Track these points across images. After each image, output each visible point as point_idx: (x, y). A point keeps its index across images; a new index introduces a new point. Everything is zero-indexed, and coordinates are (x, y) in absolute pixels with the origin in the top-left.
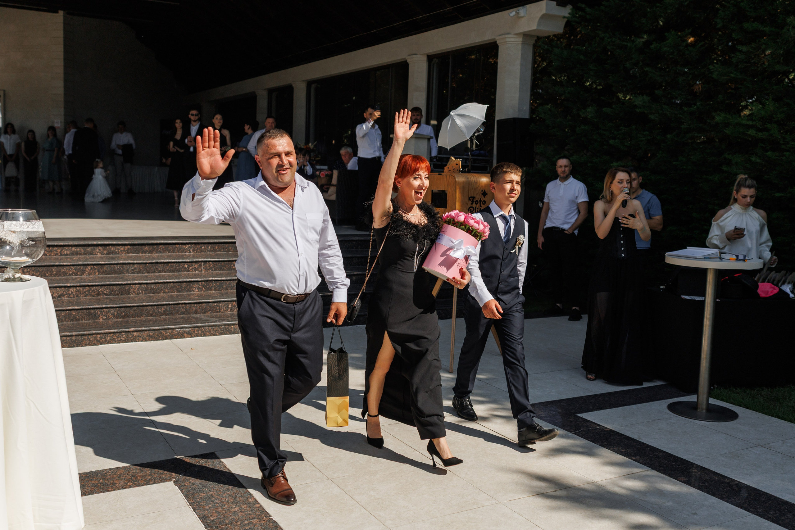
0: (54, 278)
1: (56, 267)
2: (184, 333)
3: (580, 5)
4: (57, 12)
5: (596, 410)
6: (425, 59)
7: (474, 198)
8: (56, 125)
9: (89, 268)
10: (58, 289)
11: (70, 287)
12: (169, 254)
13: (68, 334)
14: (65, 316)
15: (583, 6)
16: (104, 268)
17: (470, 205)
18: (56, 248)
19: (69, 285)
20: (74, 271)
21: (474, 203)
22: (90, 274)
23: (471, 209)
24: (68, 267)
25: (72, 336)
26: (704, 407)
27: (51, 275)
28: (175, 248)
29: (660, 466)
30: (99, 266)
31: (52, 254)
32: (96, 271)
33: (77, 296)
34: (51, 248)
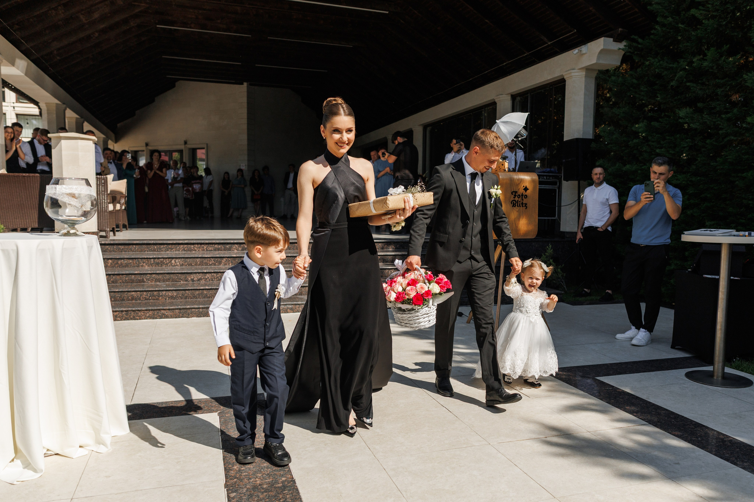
0: (198, 267)
1: (199, 259)
2: (287, 309)
3: (633, 37)
4: (242, 84)
5: (616, 375)
6: (509, 98)
7: (516, 192)
8: (242, 168)
9: (225, 259)
10: (197, 274)
11: (207, 273)
12: (290, 251)
13: (196, 306)
14: (198, 294)
15: (636, 37)
16: (235, 260)
17: (512, 199)
18: (203, 245)
19: (205, 271)
20: (213, 262)
21: (516, 197)
22: (226, 264)
23: (514, 202)
24: (209, 259)
25: (199, 308)
26: (720, 375)
27: (196, 265)
28: (294, 246)
29: (658, 422)
30: (232, 259)
31: (200, 250)
32: (230, 262)
33: (212, 280)
34: (199, 245)
